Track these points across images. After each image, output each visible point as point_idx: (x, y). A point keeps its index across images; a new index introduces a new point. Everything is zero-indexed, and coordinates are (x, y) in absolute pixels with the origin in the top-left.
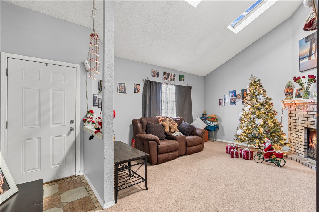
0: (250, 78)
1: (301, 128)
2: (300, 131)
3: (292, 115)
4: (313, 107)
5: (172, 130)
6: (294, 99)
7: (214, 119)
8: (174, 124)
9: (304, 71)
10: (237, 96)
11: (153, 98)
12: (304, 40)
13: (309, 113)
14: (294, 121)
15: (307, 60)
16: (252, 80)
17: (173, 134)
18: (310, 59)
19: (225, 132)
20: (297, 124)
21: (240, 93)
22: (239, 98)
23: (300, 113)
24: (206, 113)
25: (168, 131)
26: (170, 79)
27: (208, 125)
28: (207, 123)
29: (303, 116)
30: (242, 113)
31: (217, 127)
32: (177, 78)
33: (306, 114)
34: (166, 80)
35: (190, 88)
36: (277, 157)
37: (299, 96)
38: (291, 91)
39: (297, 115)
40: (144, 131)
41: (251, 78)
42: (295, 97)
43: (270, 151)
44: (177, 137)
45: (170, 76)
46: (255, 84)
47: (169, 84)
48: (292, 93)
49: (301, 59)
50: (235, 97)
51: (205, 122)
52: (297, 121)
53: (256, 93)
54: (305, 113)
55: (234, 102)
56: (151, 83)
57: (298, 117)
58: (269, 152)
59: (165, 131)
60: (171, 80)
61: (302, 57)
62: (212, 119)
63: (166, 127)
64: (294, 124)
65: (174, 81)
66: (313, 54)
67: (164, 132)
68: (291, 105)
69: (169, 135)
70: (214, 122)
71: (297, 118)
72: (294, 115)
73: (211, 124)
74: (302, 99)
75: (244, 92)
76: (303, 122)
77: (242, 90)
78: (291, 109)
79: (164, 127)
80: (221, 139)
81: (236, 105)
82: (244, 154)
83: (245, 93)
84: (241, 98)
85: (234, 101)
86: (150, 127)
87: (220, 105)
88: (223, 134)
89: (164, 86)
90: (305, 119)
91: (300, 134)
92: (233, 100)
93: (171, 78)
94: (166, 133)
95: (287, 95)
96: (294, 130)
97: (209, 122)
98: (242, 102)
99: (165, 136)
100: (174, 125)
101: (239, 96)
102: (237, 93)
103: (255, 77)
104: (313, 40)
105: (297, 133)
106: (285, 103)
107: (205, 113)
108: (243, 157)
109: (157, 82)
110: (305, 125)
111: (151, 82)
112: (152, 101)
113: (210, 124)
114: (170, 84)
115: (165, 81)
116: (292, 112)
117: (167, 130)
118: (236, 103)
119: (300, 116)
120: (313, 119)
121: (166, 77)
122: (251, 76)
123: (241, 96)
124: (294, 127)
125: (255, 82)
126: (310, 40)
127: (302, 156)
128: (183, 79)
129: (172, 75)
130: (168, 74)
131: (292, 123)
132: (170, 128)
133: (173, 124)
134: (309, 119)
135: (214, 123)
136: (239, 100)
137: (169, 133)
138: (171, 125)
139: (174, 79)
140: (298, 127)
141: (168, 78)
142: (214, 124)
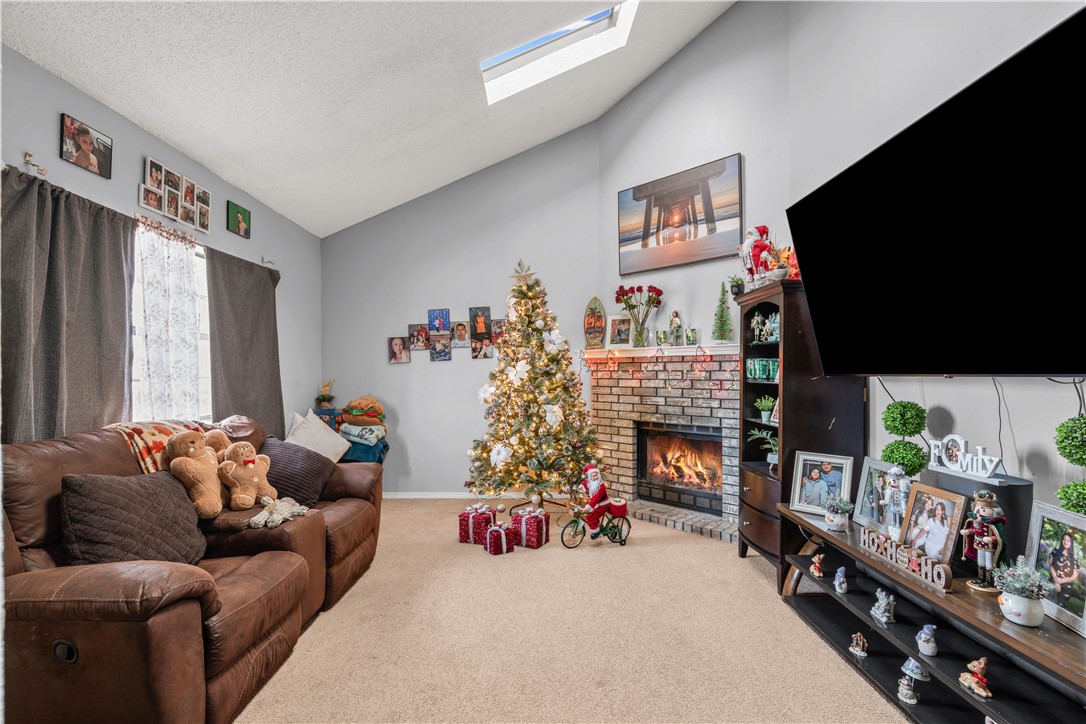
0: (513, 273)
1: (624, 423)
2: (622, 431)
3: (601, 391)
4: (656, 368)
5: (244, 497)
6: (608, 346)
7: (373, 415)
8: (253, 462)
9: (629, 274)
10: (453, 330)
11: (71, 309)
12: (631, 192)
13: (645, 383)
14: (608, 407)
15: (637, 246)
16: (519, 278)
17: (260, 519)
18: (645, 245)
19: (412, 463)
20: (615, 415)
21: (465, 318)
22: (461, 338)
23: (622, 383)
24: (332, 394)
25: (219, 507)
26: (180, 211)
27: (353, 443)
28: (348, 434)
29: (629, 391)
30: (493, 389)
31: (383, 447)
32: (217, 215)
33: (638, 385)
34: (160, 207)
35: (274, 277)
36: (614, 518)
37: (620, 337)
38: (598, 324)
39: (615, 390)
40: (32, 546)
41: (517, 272)
42: (612, 341)
43: (602, 504)
44: (289, 529)
45: (181, 194)
46: (530, 294)
47: (177, 237)
48: (602, 331)
49: (624, 240)
50: (448, 332)
51: (337, 430)
52: (615, 407)
53: (539, 324)
54: (635, 383)
55: (444, 351)
56: (56, 200)
57: (619, 395)
58: (600, 507)
59: (197, 509)
60: (188, 217)
61: (627, 236)
62: (368, 415)
63: (202, 487)
64: (608, 414)
65: (204, 226)
66: (653, 234)
67: (195, 520)
68: (598, 363)
69: (233, 530)
70: (373, 428)
71: (615, 399)
72: (607, 390)
73: (367, 436)
74: (630, 346)
75: (476, 316)
76: (630, 407)
77: (470, 309)
78: (600, 374)
79: (188, 486)
80: (396, 490)
81: (450, 359)
82: (528, 530)
83: (481, 320)
84: (467, 336)
85: (445, 346)
86: (95, 505)
87: (390, 359)
88: (404, 470)
89: (144, 240)
90: (636, 399)
91: (622, 439)
92: (442, 342)
93: (188, 205)
94: (206, 524)
95: (590, 333)
96: (608, 430)
97: (355, 430)
98: (470, 349)
99: (204, 539)
100: (251, 466)
101: (460, 328)
102: (454, 318)
103: (528, 269)
104: (653, 198)
105: (616, 439)
106: (586, 356)
107: (326, 392)
108: (524, 542)
109: (102, 208)
110: (635, 416)
111: (57, 194)
112: (65, 328)
113: (361, 437)
114: (184, 239)
115: (154, 214)
116: (602, 383)
117: (211, 500)
118: (449, 353)
119: (624, 391)
120: (654, 399)
121: (160, 192)
122: (519, 264)
123: (468, 329)
124: (607, 422)
125: (530, 288)
126: (646, 197)
127: (627, 496)
128: (243, 226)
129: (190, 191)
130: (172, 181)
131: (601, 413)
132: (227, 488)
133: (246, 463)
134: (645, 400)
135: (376, 432)
136: (461, 343)
137: (233, 518)
138: (232, 467)
139: (203, 214)
140: (618, 423)
141: (173, 199)
142: (377, 436)
